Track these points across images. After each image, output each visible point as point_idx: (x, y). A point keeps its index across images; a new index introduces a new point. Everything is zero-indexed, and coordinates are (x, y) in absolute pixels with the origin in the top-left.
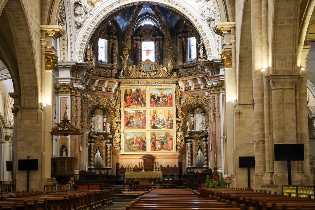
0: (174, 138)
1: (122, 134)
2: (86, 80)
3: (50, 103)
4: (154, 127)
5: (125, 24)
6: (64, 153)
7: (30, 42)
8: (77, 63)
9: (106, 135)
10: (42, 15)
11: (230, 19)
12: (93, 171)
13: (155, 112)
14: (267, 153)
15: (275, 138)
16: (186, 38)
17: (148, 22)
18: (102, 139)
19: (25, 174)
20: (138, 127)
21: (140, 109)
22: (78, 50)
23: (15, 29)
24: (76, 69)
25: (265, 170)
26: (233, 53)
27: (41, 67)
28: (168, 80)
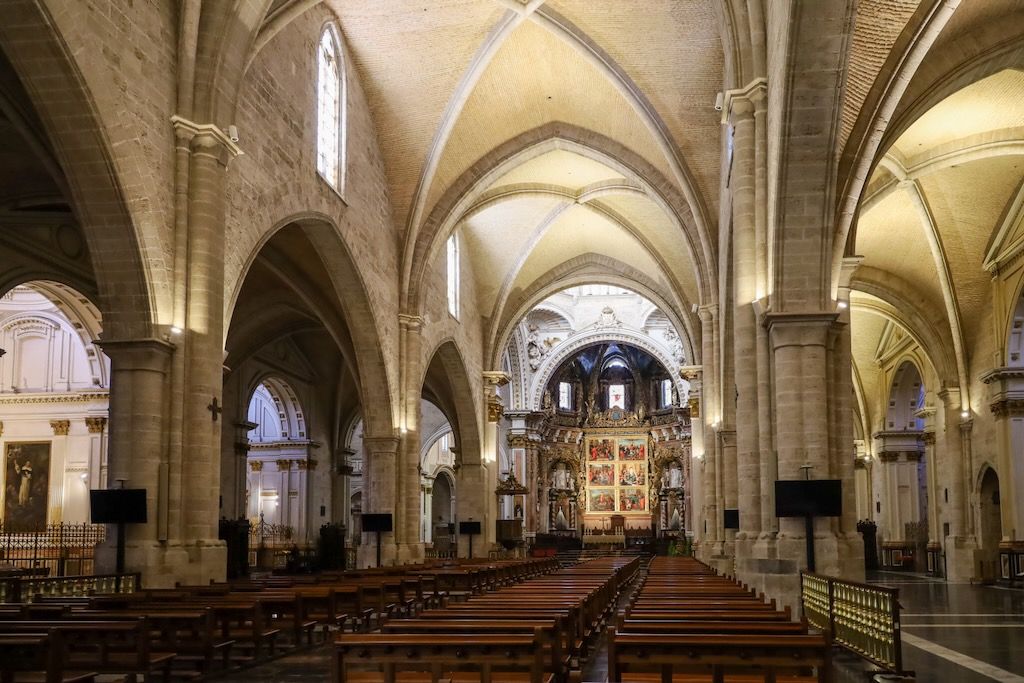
0: (647, 496)
1: (588, 492)
2: (546, 430)
3: (494, 459)
4: (624, 483)
5: (590, 365)
6: (519, 514)
7: (469, 391)
8: (532, 412)
9: (569, 493)
10: (485, 360)
11: (696, 362)
12: (555, 533)
13: (624, 467)
14: (718, 519)
15: (726, 503)
16: (660, 380)
17: (617, 363)
18: (565, 498)
19: (467, 538)
20: (606, 483)
21: (609, 463)
22: (533, 396)
23: (452, 377)
24: (531, 418)
25: (716, 538)
26: (700, 401)
27: (484, 419)
28: (639, 430)
